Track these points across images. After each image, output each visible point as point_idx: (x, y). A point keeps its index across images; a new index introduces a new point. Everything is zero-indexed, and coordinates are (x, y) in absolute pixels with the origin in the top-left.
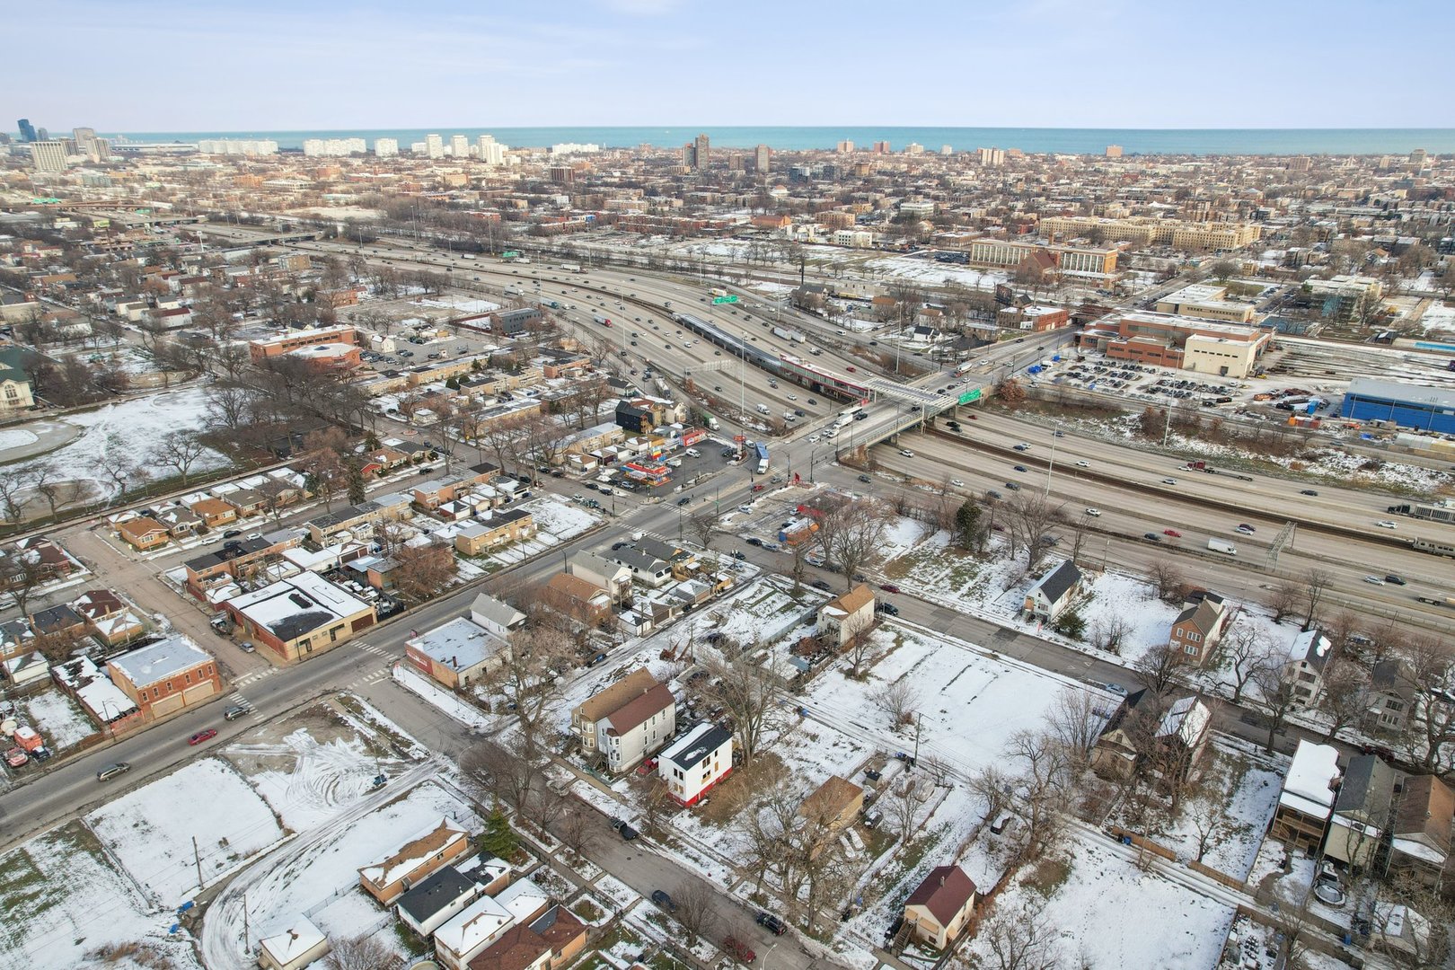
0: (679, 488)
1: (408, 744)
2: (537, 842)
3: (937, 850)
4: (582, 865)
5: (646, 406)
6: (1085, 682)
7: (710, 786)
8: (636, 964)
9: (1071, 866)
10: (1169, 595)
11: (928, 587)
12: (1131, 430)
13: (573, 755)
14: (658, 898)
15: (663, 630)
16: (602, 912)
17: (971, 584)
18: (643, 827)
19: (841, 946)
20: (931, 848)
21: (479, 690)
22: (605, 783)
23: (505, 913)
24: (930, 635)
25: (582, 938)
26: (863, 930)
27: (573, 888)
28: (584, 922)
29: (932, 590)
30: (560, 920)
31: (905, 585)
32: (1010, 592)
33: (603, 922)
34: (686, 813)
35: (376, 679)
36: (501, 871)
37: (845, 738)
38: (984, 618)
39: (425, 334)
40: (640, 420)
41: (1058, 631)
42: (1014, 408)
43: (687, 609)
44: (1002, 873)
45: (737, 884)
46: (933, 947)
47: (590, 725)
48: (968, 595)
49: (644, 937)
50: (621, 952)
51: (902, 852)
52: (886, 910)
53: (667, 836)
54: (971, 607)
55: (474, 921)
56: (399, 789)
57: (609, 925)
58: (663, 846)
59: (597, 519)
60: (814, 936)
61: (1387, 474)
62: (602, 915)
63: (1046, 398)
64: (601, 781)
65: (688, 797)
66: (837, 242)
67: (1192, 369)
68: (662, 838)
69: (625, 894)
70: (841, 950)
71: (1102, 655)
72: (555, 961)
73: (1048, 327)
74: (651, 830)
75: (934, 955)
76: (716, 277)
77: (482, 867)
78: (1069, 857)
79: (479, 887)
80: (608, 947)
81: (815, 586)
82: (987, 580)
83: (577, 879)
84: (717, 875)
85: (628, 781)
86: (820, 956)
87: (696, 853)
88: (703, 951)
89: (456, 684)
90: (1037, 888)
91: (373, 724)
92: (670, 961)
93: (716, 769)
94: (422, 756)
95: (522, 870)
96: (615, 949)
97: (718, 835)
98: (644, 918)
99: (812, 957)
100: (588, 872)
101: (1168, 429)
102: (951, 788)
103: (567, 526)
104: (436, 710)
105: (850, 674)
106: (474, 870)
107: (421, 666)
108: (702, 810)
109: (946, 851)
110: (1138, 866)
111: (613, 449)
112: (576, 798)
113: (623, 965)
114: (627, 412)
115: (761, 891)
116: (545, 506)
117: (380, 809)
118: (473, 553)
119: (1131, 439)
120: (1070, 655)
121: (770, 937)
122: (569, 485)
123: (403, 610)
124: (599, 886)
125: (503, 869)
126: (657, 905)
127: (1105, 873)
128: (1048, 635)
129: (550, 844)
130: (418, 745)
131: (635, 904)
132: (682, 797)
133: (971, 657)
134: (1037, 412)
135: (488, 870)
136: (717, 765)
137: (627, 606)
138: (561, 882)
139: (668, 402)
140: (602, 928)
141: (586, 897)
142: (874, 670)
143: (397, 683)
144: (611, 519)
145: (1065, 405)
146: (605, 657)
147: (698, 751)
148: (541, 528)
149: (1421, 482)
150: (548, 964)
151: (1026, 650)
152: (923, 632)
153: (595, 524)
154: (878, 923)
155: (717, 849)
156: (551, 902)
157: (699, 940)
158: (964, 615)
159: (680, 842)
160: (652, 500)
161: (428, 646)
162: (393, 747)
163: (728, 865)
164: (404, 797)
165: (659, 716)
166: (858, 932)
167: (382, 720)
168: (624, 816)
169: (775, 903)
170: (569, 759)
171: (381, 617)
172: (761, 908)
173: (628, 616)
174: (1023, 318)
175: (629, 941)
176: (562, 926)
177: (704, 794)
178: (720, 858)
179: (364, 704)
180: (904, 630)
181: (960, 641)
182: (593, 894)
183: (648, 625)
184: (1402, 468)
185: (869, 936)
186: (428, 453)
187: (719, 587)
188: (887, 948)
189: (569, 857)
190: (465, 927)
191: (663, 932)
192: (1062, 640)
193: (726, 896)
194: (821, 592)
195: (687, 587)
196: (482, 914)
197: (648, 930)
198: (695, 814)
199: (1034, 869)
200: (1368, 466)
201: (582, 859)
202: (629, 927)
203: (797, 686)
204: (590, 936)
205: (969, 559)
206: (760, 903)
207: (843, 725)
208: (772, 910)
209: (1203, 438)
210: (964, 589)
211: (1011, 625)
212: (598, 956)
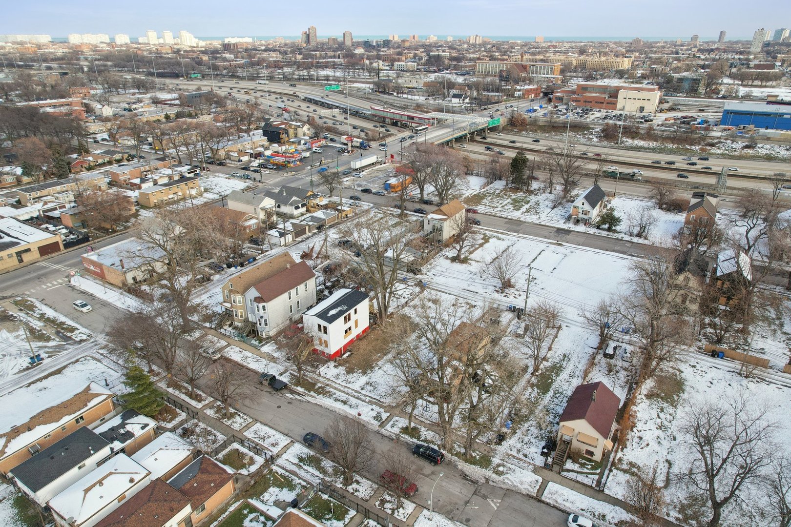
0: (309, 168)
1: (72, 330)
2: (187, 399)
3: (564, 375)
4: (232, 416)
5: (283, 126)
6: (631, 255)
7: (352, 341)
8: (290, 510)
9: (681, 379)
10: (664, 206)
11: (498, 209)
12: (597, 137)
13: (226, 327)
14: (309, 440)
15: (302, 241)
16: (251, 459)
17: (527, 206)
18: (292, 379)
19: (501, 469)
20: (558, 375)
21: (145, 287)
22: (255, 347)
23: (140, 469)
24: (508, 235)
25: (228, 489)
26: (519, 451)
27: (221, 437)
28: (230, 470)
29: (501, 211)
30: (203, 471)
31: (480, 208)
32: (555, 209)
33: (253, 469)
34: (332, 364)
35: (54, 285)
36: (143, 428)
37: (461, 300)
38: (543, 223)
39: (134, 106)
40: (279, 134)
41: (598, 227)
42: (521, 131)
43: (320, 228)
44: (626, 390)
45: (388, 419)
46: (590, 460)
47: (238, 298)
48: (527, 212)
49: (297, 481)
50: (273, 499)
51: (534, 380)
52: (534, 431)
53: (314, 384)
54: (532, 218)
55: (100, 483)
56: (55, 366)
57: (259, 471)
58: (312, 393)
59: (249, 185)
60: (472, 461)
61: (760, 150)
62: (252, 462)
63: (541, 124)
64: (251, 345)
65: (333, 349)
66: (396, 68)
67: (623, 109)
68: (310, 386)
69: (274, 440)
70: (502, 473)
71: (635, 240)
72: (197, 517)
73: (530, 96)
74: (299, 381)
75: (593, 468)
76: (326, 82)
77: (122, 425)
78: (678, 373)
79: (117, 445)
80: (258, 494)
81: (415, 211)
82: (537, 204)
83: (226, 430)
84: (367, 414)
85: (276, 344)
86: (483, 481)
87: (344, 397)
88: (361, 489)
89: (124, 284)
90: (662, 398)
91: (42, 317)
92: (327, 502)
93: (356, 326)
94: (85, 337)
95: (170, 426)
96: (266, 496)
97: (364, 379)
98: (296, 461)
99: (475, 482)
100: (237, 423)
101: (620, 135)
102: (559, 328)
103: (226, 188)
104: (105, 304)
105: (454, 259)
106: (112, 429)
107: (96, 273)
108: (346, 361)
109: (572, 376)
110: (740, 374)
111: (262, 149)
112: (228, 360)
113: (275, 512)
114: (270, 129)
115: (413, 425)
116: (210, 179)
117: (30, 384)
118: (152, 205)
119: (597, 142)
120: (613, 241)
121: (428, 468)
122: (229, 169)
123: (88, 241)
124: (249, 434)
125: (146, 425)
126: (310, 446)
127: (714, 382)
128: (592, 231)
129: (200, 401)
130: (82, 330)
131: (287, 447)
132: (326, 351)
133: (543, 246)
134: (536, 131)
135: (129, 428)
136: (356, 322)
137: (272, 226)
138: (209, 433)
139: (299, 124)
140: (251, 476)
141: (236, 446)
142: (472, 256)
143: (73, 288)
144: (260, 184)
145: (553, 127)
146: (255, 259)
147: (339, 309)
148: (206, 190)
149: (781, 153)
150: (188, 521)
151: (582, 239)
152: (502, 233)
153: (248, 187)
154: (531, 443)
155: (363, 392)
156: (197, 453)
157: (357, 477)
158: (528, 223)
159: (328, 388)
160: (289, 174)
161: (102, 257)
162: (58, 333)
163: (375, 404)
164: (59, 372)
165: (301, 287)
166: (514, 453)
167: (50, 313)
168: (273, 370)
169: (426, 434)
170: (222, 331)
171: (68, 245)
172: (415, 440)
173: (273, 232)
174: (516, 90)
175: (281, 486)
176: (205, 477)
177: (346, 348)
178: (368, 399)
179: (37, 304)
180: (487, 233)
181: (531, 237)
182: (242, 443)
183: (289, 238)
184: (768, 147)
185: (526, 456)
186: (125, 156)
187: (344, 214)
188: (546, 466)
189: (219, 410)
190: (87, 491)
191: (317, 473)
192: (604, 233)
193: (378, 432)
194: (420, 215)
195: (320, 214)
196: (111, 474)
197: (301, 473)
198: (340, 365)
199: (653, 384)
200: (747, 147)
201: (232, 411)
202: (280, 471)
203: (413, 269)
204: (238, 485)
205: (520, 194)
206: (412, 436)
207: (456, 292)
208: (425, 440)
209: (642, 139)
210: (524, 209)
211: (565, 227)
212: (248, 506)
